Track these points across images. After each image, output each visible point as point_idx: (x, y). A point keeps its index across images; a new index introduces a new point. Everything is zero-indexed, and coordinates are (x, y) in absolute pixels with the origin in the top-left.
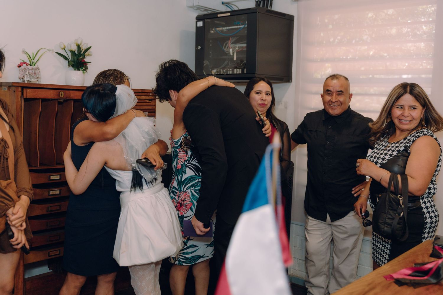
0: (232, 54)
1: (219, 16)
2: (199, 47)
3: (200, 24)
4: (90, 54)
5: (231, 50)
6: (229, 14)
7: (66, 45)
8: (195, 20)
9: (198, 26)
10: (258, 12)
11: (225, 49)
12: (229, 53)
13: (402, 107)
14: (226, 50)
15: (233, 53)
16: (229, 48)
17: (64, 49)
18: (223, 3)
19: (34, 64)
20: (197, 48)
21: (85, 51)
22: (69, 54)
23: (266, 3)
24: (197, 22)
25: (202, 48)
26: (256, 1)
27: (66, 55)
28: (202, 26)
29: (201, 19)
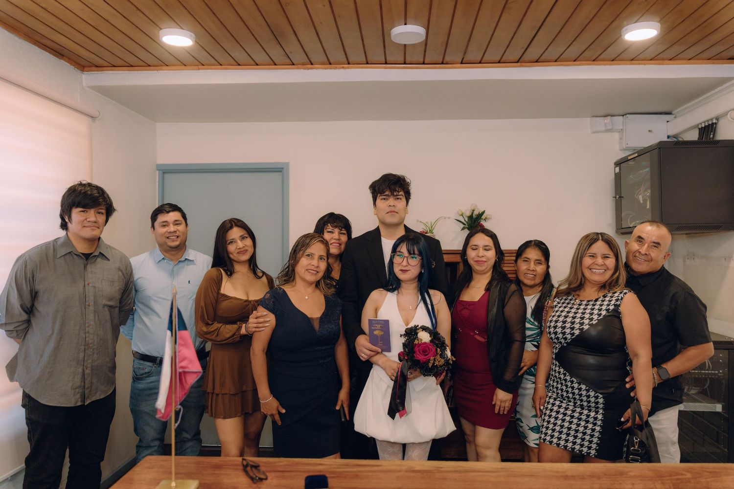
0: (642, 202)
1: (629, 158)
2: (618, 197)
3: (617, 169)
4: (488, 217)
5: (640, 197)
6: (636, 155)
7: (463, 211)
8: (613, 166)
9: (616, 172)
10: (659, 148)
11: (635, 196)
12: (639, 201)
13: (593, 256)
14: (637, 197)
15: (645, 201)
16: (640, 195)
17: (462, 215)
18: (668, 137)
19: (431, 231)
20: (616, 197)
21: (480, 215)
22: (467, 219)
23: (708, 130)
24: (615, 167)
25: (621, 197)
26: (699, 129)
27: (463, 221)
28: (618, 171)
29: (618, 164)
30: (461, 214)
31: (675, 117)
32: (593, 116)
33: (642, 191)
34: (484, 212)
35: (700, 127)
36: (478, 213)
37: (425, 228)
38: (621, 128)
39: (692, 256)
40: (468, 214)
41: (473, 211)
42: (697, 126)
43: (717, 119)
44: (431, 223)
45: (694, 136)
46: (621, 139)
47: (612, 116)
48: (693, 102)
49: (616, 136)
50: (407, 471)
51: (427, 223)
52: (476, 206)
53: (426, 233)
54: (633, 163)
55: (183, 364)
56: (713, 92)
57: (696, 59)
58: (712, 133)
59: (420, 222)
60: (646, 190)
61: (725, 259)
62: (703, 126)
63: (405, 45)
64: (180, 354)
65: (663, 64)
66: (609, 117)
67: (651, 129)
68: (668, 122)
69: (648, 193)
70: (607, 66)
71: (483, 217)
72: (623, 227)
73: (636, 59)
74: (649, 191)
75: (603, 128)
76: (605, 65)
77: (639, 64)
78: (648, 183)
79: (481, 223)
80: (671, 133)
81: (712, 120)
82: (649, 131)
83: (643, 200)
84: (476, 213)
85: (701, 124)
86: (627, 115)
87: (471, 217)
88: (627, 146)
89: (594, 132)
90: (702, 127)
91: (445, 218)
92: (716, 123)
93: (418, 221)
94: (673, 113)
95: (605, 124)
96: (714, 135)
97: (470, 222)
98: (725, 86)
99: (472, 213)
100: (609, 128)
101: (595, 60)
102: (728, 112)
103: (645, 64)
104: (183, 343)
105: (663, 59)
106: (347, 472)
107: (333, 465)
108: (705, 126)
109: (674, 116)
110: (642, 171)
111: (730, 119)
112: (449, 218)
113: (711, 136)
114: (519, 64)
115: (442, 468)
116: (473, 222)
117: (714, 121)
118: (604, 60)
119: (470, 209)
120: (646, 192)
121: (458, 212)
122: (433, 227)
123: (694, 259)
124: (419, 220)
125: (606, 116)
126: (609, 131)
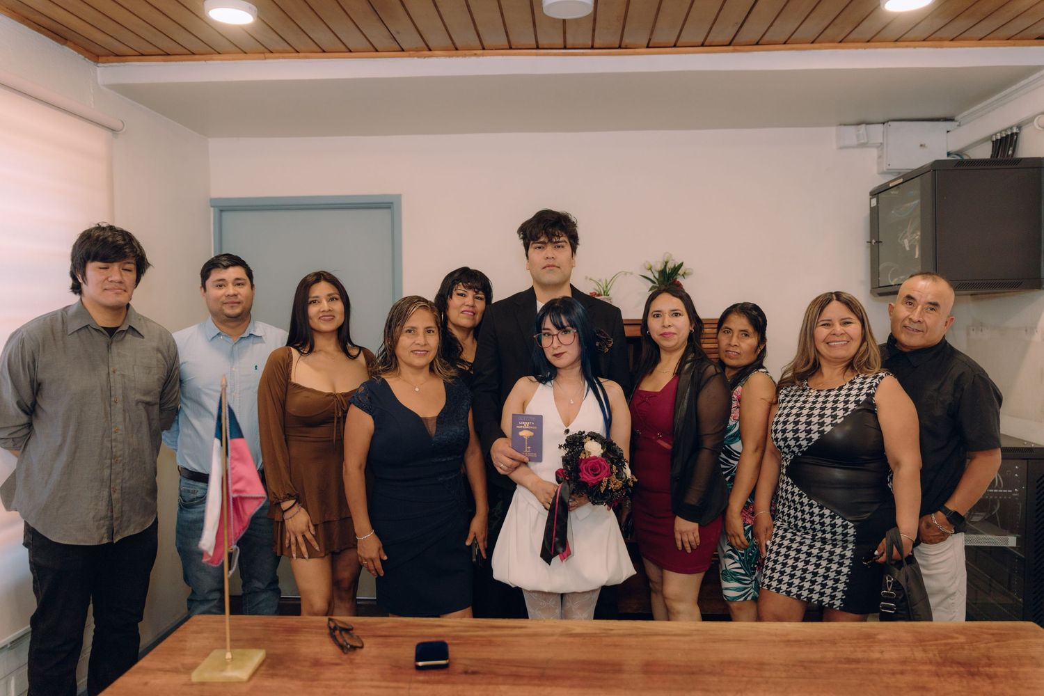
0: (908, 249)
1: (891, 185)
2: (874, 241)
3: (874, 202)
4: (687, 271)
5: (906, 242)
6: (901, 180)
8: (868, 196)
9: (872, 206)
10: (935, 171)
11: (899, 241)
12: (904, 247)
14: (901, 242)
15: (912, 247)
16: (905, 238)
17: (650, 269)
18: (949, 154)
19: (606, 293)
20: (871, 242)
21: (676, 269)
22: (657, 276)
23: (1006, 143)
24: (871, 199)
25: (878, 242)
26: (993, 142)
27: (652, 278)
28: (875, 204)
29: (875, 194)
30: (648, 267)
31: (959, 126)
32: (841, 125)
33: (908, 234)
34: (681, 265)
35: (994, 139)
36: (672, 266)
37: (597, 288)
38: (880, 140)
39: (979, 326)
40: (659, 267)
41: (667, 263)
42: (989, 138)
43: (1019, 127)
44: (606, 281)
45: (985, 152)
46: (880, 157)
47: (868, 123)
48: (984, 103)
49: (874, 152)
50: (562, 635)
51: (600, 280)
52: (671, 255)
53: (599, 295)
54: (897, 192)
55: (239, 486)
56: (1014, 88)
57: (990, 40)
58: (1011, 148)
59: (590, 279)
60: (913, 233)
61: (1026, 331)
62: (999, 138)
63: (564, 21)
64: (234, 472)
65: (942, 47)
66: (863, 126)
67: (922, 143)
68: (948, 132)
69: (917, 236)
70: (861, 51)
71: (681, 272)
72: (880, 285)
73: (900, 39)
74: (919, 233)
75: (855, 142)
76: (857, 48)
77: (907, 47)
78: (918, 222)
79: (678, 280)
80: (953, 148)
81: (1011, 128)
82: (921, 145)
83: (910, 246)
84: (670, 265)
85: (996, 134)
86: (890, 123)
87: (663, 272)
88: (888, 167)
89: (841, 148)
90: (997, 140)
91: (626, 274)
92: (1017, 134)
93: (586, 278)
94: (956, 119)
95: (858, 136)
96: (1014, 151)
97: (662, 279)
98: (1031, 78)
99: (666, 266)
100: (863, 141)
101: (842, 41)
102: (1035, 117)
103: (915, 47)
104: (237, 456)
105: (941, 39)
106: (477, 636)
107: (457, 626)
108: (1002, 138)
109: (958, 123)
110: (909, 205)
111: (1037, 127)
112: (631, 274)
113: (1010, 152)
114: (731, 48)
115: (612, 630)
116: (666, 279)
117: (1015, 130)
118: (854, 41)
119: (661, 260)
120: (915, 235)
121: (644, 265)
122: (609, 287)
123: (982, 330)
124: (589, 277)
125: (859, 124)
126: (863, 145)
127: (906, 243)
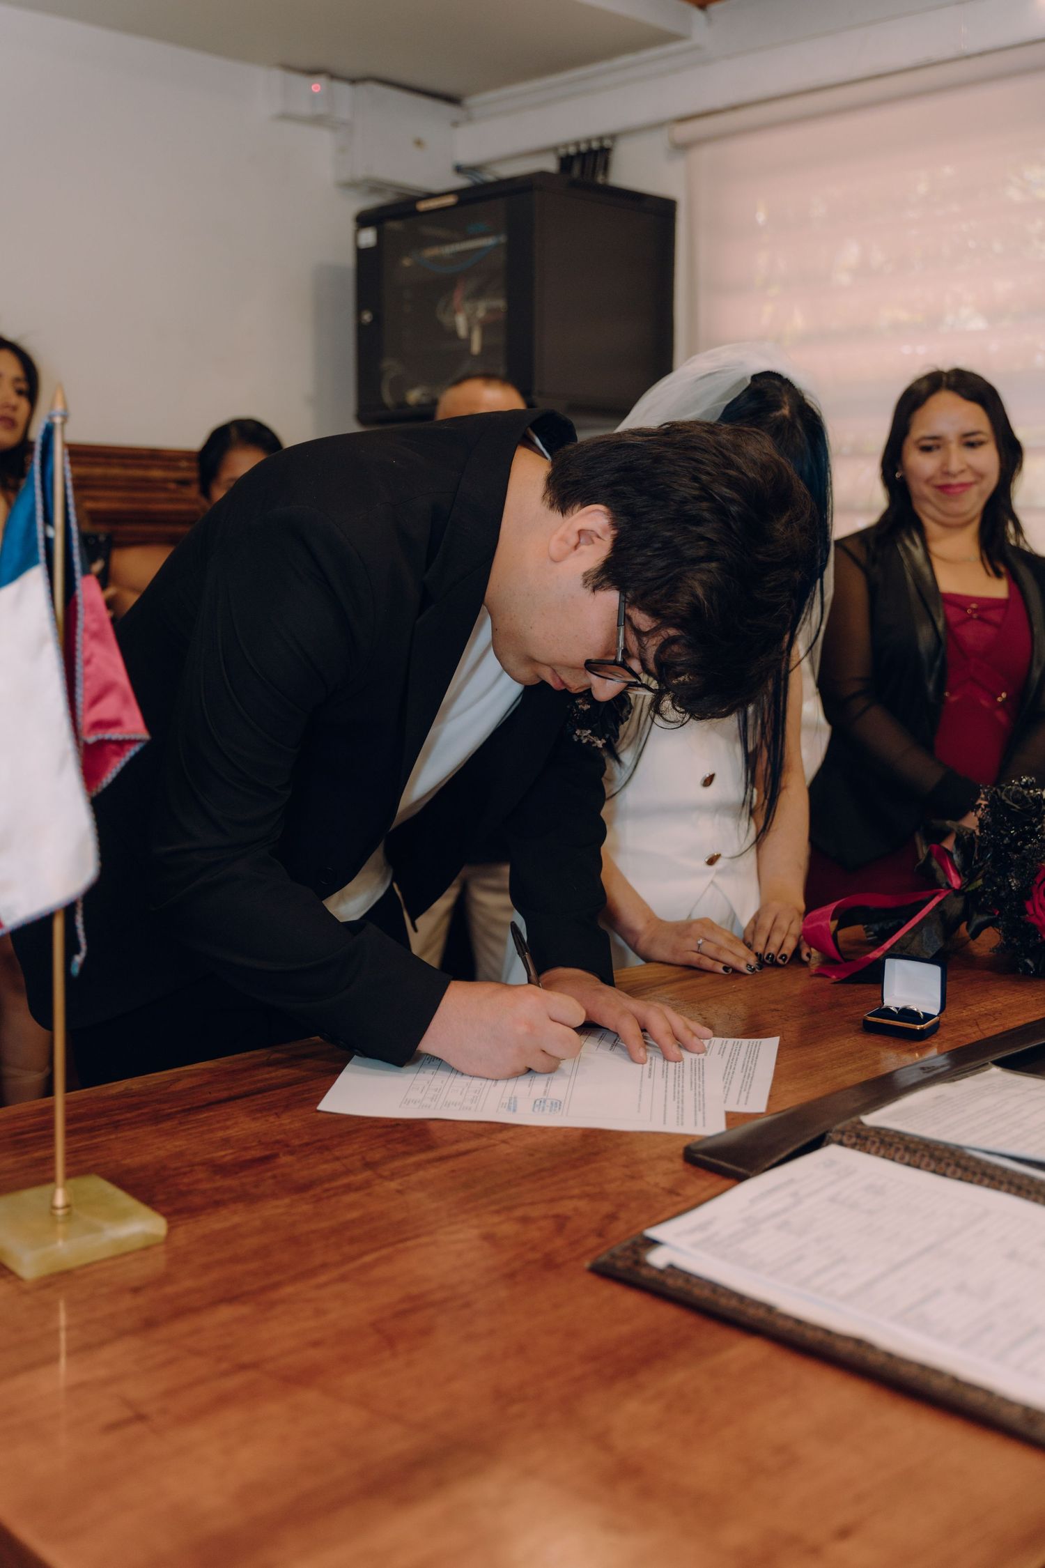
0: (462, 331)
1: (423, 206)
2: (367, 317)
3: (367, 238)
5: (461, 320)
6: (450, 200)
8: (350, 226)
9: (362, 243)
10: (539, 190)
12: (457, 329)
15: (470, 330)
16: (455, 312)
18: (458, 169)
20: (360, 318)
23: (586, 162)
24: (358, 230)
25: (377, 319)
26: (560, 155)
28: (370, 242)
29: (363, 220)
31: (470, 119)
33: (457, 305)
35: (562, 152)
38: (348, 118)
42: (554, 149)
43: (614, 137)
46: (342, 151)
47: (333, 76)
58: (601, 174)
62: (572, 150)
66: (324, 79)
67: (418, 137)
68: (455, 124)
72: (381, 403)
75: (305, 110)
80: (467, 156)
81: (601, 139)
82: (419, 143)
83: (467, 329)
85: (566, 145)
86: (366, 84)
88: (366, 173)
89: (285, 117)
90: (569, 154)
92: (608, 149)
94: (470, 101)
95: (311, 97)
96: (605, 173)
100: (318, 112)
108: (580, 152)
109: (468, 112)
117: (607, 143)
120: (471, 308)
125: (313, 72)
126: (317, 121)
127: (461, 322)
